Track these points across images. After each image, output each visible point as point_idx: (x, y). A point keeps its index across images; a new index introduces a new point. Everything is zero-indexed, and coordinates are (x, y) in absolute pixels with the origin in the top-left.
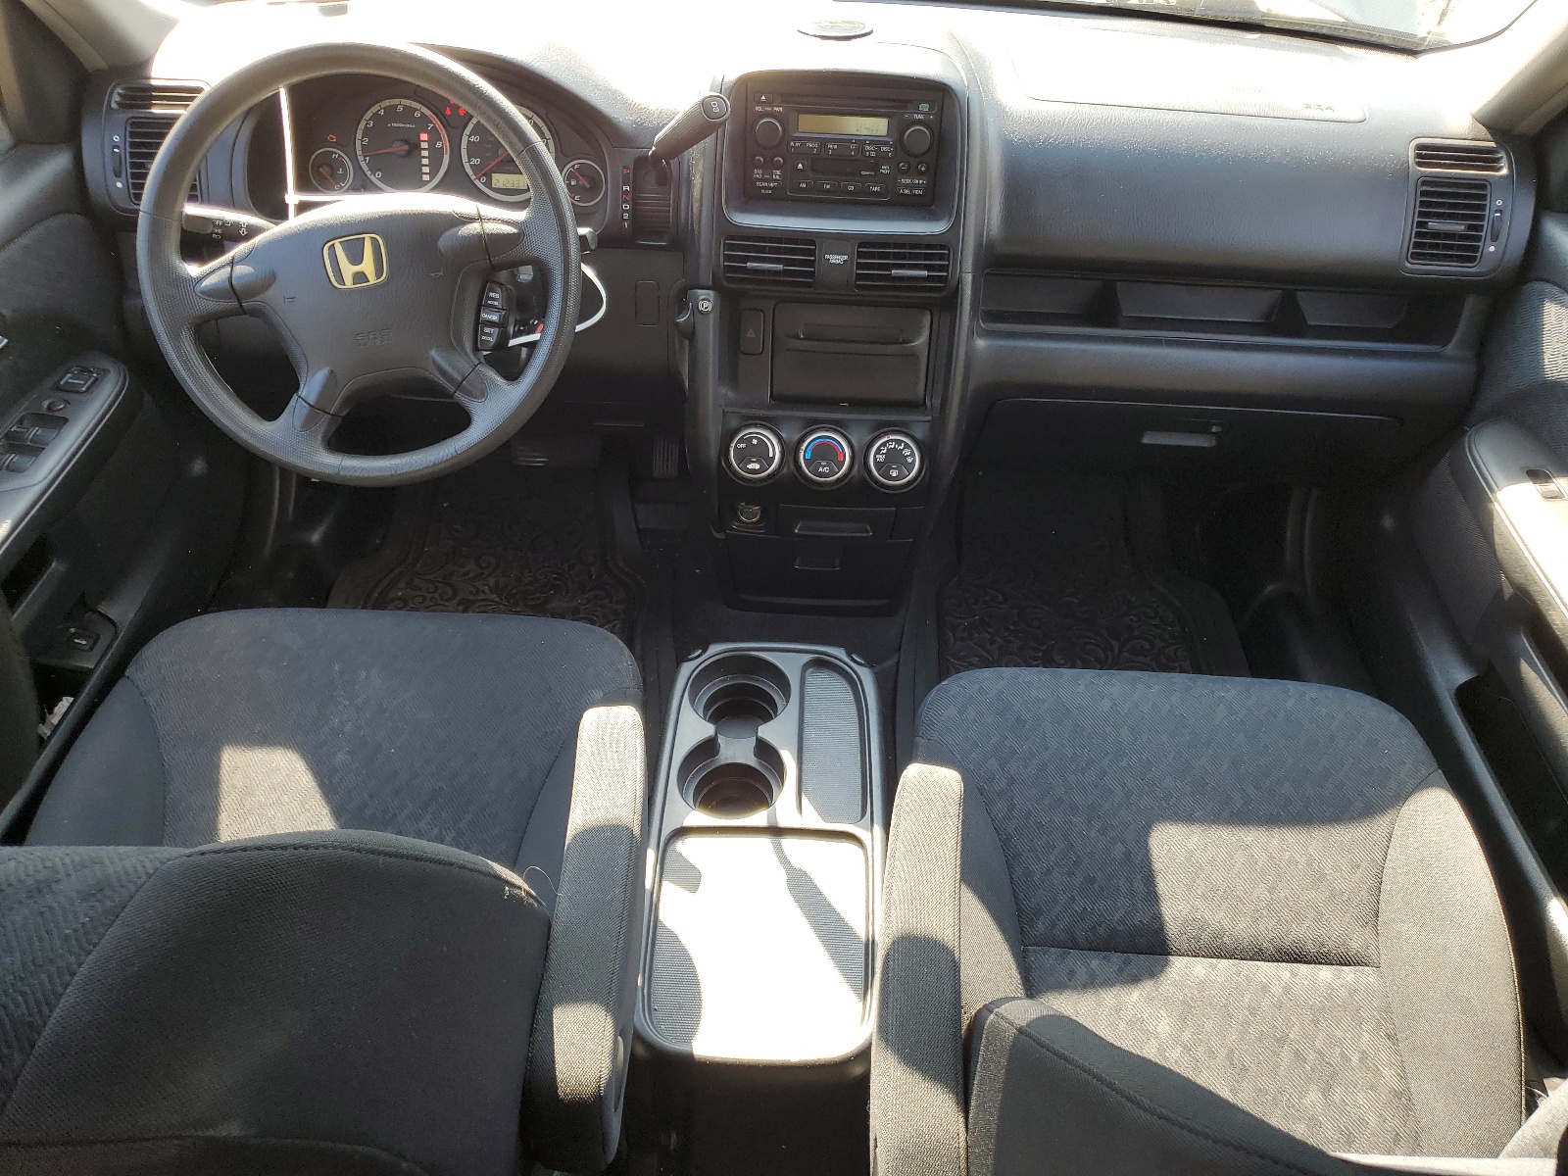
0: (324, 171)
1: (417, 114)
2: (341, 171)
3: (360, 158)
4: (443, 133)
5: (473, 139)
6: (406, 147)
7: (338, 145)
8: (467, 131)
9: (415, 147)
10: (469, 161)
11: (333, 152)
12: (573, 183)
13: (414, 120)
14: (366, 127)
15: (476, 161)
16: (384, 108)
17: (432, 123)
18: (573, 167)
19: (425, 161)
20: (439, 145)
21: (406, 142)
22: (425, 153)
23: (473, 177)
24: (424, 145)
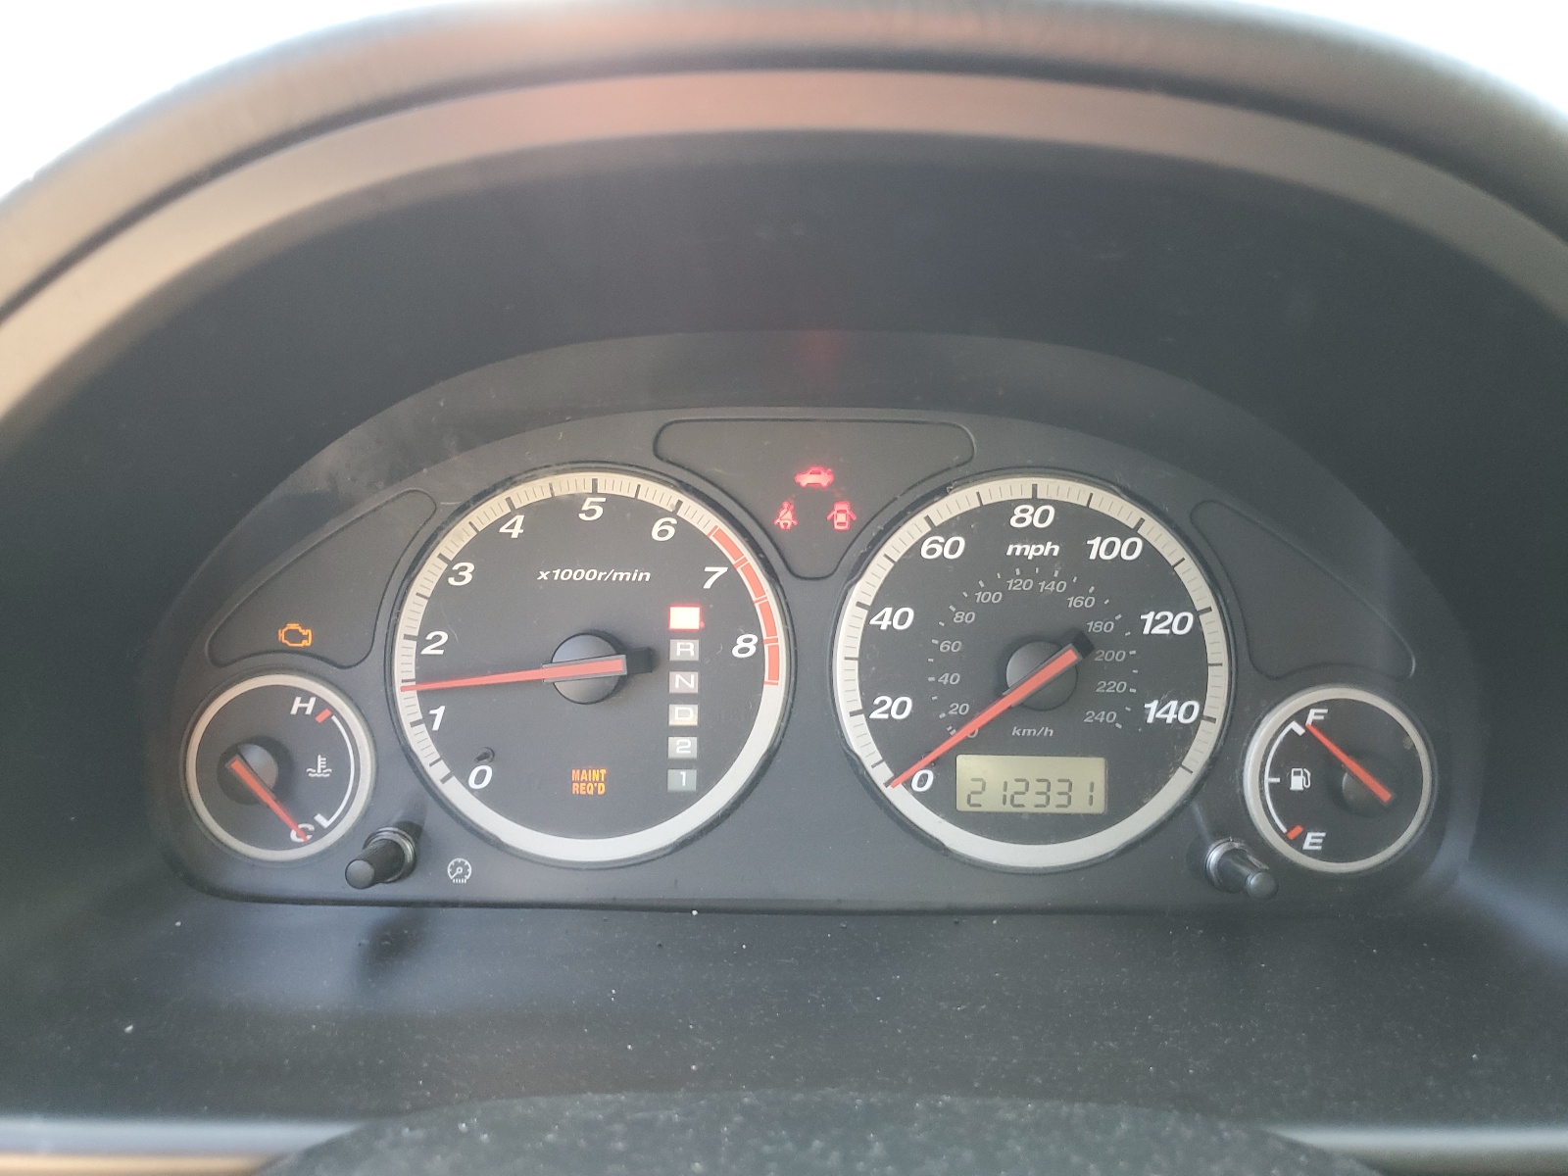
0: (256, 766)
1: (662, 531)
2: (320, 769)
3: (408, 706)
4: (764, 597)
5: (887, 619)
6: (617, 665)
7: (323, 662)
8: (866, 588)
9: (647, 660)
10: (868, 707)
11: (293, 692)
12: (1298, 783)
13: (644, 552)
14: (442, 584)
15: (895, 707)
16: (527, 510)
17: (722, 560)
18: (1300, 716)
19: (684, 715)
20: (744, 646)
21: (616, 644)
22: (684, 682)
23: (881, 774)
24: (684, 650)
